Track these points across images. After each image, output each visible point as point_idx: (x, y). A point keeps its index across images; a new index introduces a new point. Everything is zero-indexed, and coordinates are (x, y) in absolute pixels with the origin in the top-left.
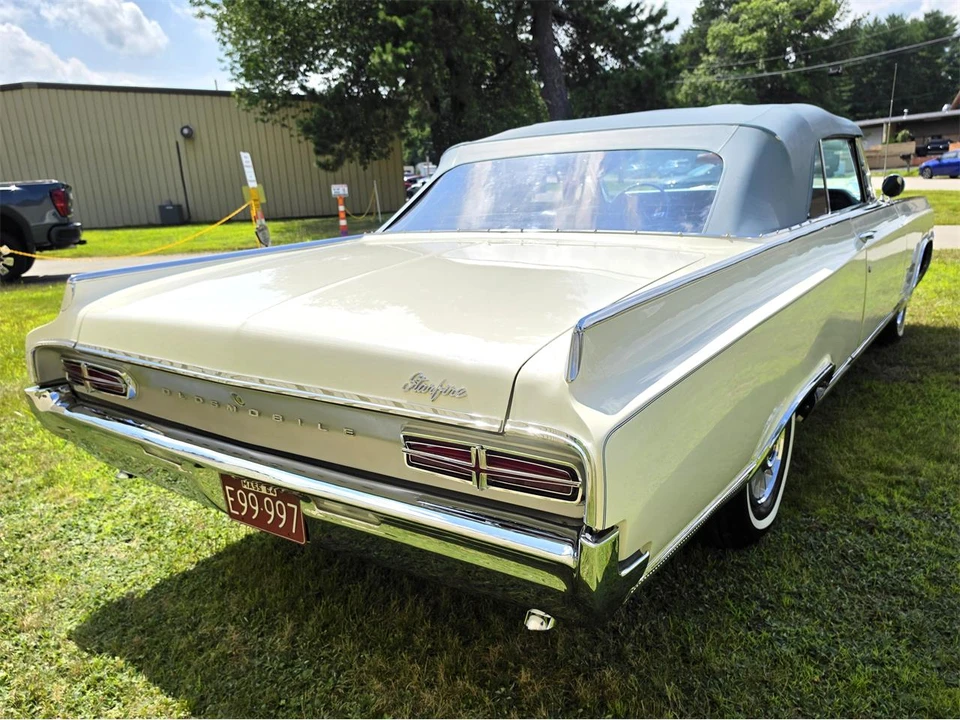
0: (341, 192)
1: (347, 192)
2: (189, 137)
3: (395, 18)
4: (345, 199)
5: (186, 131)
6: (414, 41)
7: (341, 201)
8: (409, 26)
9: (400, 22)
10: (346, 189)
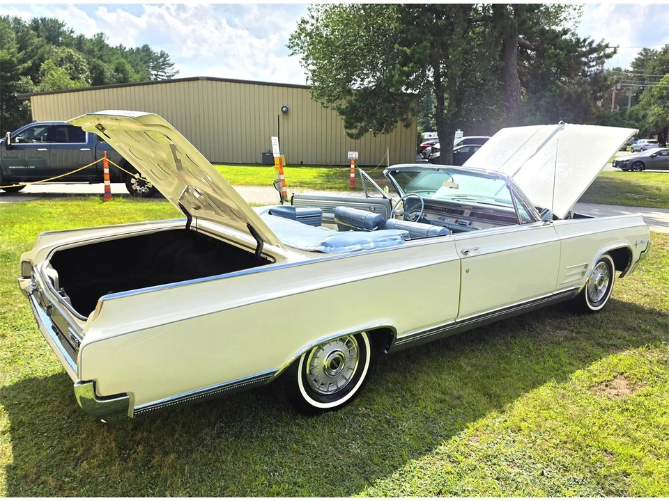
0: (354, 156)
1: (357, 156)
2: (286, 113)
3: (405, 48)
4: (355, 161)
5: (284, 109)
6: (415, 63)
7: (353, 162)
8: (413, 53)
9: (408, 51)
10: (357, 154)
